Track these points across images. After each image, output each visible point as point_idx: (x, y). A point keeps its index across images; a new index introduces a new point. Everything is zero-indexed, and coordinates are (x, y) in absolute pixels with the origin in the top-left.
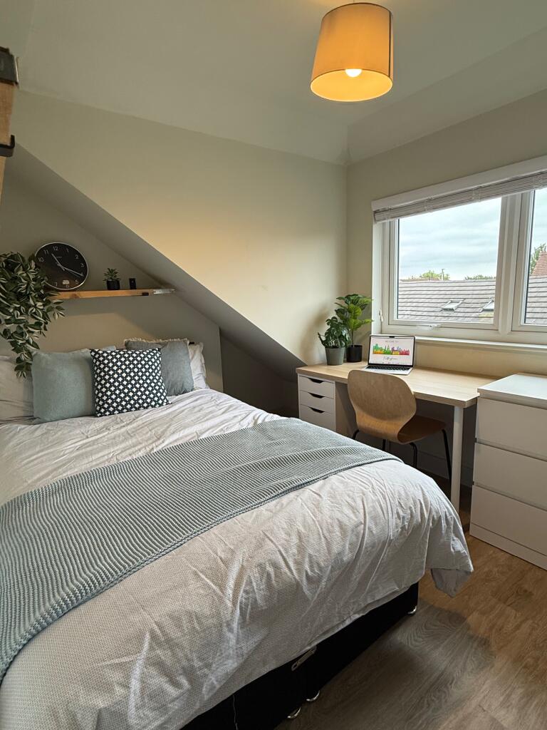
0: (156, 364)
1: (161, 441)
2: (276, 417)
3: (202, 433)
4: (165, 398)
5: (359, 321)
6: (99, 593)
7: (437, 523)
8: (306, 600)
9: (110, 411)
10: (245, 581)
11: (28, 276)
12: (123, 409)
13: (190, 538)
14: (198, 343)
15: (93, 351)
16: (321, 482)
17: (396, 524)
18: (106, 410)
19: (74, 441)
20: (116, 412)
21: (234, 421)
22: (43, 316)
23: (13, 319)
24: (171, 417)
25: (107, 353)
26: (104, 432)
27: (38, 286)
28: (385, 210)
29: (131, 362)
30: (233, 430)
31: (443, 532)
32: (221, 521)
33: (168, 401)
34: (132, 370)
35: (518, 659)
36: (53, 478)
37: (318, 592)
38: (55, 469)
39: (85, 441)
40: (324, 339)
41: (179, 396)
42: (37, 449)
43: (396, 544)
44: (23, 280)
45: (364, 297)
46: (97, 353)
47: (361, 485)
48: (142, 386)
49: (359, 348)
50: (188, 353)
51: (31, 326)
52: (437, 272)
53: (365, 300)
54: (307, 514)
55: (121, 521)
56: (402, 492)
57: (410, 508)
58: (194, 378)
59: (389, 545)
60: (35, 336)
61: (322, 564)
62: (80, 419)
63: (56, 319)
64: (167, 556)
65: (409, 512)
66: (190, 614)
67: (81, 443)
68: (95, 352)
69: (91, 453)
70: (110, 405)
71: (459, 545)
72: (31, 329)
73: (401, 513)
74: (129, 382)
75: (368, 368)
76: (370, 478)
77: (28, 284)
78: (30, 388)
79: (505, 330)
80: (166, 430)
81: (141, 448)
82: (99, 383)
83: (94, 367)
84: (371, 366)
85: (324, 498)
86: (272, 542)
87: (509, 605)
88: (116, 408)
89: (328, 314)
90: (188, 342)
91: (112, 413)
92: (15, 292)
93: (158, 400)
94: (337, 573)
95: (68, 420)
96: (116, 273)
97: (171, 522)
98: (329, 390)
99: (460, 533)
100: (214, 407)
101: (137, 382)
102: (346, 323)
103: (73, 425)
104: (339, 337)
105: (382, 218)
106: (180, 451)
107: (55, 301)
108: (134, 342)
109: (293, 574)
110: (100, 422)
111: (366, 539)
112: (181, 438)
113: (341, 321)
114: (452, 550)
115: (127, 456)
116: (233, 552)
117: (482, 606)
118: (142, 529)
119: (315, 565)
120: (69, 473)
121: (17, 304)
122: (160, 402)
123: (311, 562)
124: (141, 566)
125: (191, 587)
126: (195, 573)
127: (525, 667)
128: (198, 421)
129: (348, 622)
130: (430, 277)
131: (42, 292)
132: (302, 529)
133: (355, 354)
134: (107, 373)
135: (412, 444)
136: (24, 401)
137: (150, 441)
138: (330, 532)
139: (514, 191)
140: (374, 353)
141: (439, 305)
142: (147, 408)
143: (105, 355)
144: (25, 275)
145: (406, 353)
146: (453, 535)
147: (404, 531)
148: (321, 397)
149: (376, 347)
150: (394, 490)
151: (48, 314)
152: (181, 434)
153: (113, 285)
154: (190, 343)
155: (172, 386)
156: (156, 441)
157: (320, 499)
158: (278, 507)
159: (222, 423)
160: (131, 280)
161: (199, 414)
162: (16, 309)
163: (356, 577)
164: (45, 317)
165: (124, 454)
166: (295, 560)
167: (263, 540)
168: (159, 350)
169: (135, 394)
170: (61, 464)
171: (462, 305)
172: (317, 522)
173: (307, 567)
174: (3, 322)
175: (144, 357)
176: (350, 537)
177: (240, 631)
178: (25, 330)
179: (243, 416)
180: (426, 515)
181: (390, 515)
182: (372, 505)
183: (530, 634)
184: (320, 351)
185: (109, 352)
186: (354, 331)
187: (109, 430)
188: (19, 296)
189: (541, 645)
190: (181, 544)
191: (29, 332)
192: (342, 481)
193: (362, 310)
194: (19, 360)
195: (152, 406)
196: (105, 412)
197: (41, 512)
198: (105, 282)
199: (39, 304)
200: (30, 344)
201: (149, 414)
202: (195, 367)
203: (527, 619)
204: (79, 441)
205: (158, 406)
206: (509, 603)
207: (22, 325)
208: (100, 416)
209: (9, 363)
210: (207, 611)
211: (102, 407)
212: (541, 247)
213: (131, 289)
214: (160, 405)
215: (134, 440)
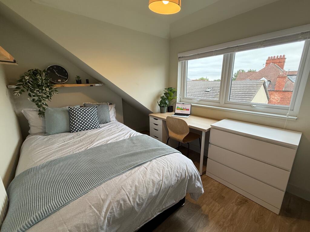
0: (95, 113)
1: (92, 144)
2: (139, 134)
3: (109, 141)
4: (98, 125)
5: (172, 98)
6: (48, 216)
7: (191, 177)
8: (136, 213)
9: (76, 131)
10: (110, 208)
11: (42, 78)
12: (81, 130)
13: (92, 189)
14: (113, 104)
15: (69, 107)
16: (149, 163)
17: (175, 179)
18: (75, 130)
19: (58, 143)
20: (79, 131)
21: (122, 136)
22: (49, 93)
23: (36, 95)
24: (98, 133)
25: (75, 109)
26: (72, 139)
27: (46, 82)
28: (183, 57)
29: (85, 112)
30: (121, 139)
31: (193, 180)
32: (107, 181)
33: (99, 126)
34: (85, 115)
35: (218, 222)
36: (45, 160)
37: (142, 209)
38: (47, 157)
39: (63, 144)
40: (159, 104)
41: (105, 124)
42: (43, 147)
43: (175, 186)
44: (40, 80)
45: (174, 89)
46: (71, 108)
47: (163, 164)
48: (89, 121)
49: (172, 107)
50: (109, 108)
51: (45, 98)
52: (205, 78)
53: (174, 90)
54: (140, 177)
55: (66, 181)
56: (179, 167)
57: (181, 172)
58: (111, 117)
59: (171, 187)
60: (47, 101)
61: (144, 198)
62: (65, 133)
63: (55, 95)
64: (81, 198)
65: (180, 174)
66: (84, 225)
67: (61, 144)
68: (70, 108)
69: (63, 149)
70: (76, 128)
71: (199, 184)
72: (44, 99)
73: (177, 175)
74: (84, 120)
75: (175, 115)
76: (167, 161)
77: (42, 81)
78: (44, 121)
79: (222, 103)
80: (95, 139)
81: (84, 147)
82: (72, 120)
83: (70, 114)
84: (176, 114)
85: (148, 170)
86: (124, 190)
87: (216, 202)
88: (78, 130)
89: (161, 95)
90: (109, 104)
91: (77, 131)
92: (37, 84)
93: (95, 126)
94: (150, 201)
95: (59, 134)
96: (80, 77)
97: (86, 181)
98: (160, 122)
99: (200, 180)
100: (116, 129)
101: (87, 119)
102: (168, 98)
103: (60, 136)
104: (165, 103)
105: (181, 60)
106: (98, 149)
107: (54, 88)
108: (87, 104)
109: (131, 204)
110: (71, 135)
111: (162, 186)
112: (100, 143)
113: (166, 98)
114: (196, 186)
115: (77, 151)
116: (107, 195)
117: (207, 202)
118: (73, 185)
119: (141, 199)
120: (52, 158)
121: (38, 89)
122: (96, 127)
123: (139, 198)
124: (69, 203)
125: (87, 213)
126: (90, 206)
127: (219, 226)
128: (109, 135)
129: (155, 216)
130: (202, 79)
131: (48, 84)
132: (137, 184)
133: (171, 109)
134: (75, 116)
135: (188, 143)
136: (42, 126)
137: (88, 144)
138: (148, 185)
139: (228, 53)
140: (177, 109)
141: (204, 90)
142: (91, 129)
143: (74, 109)
144: (40, 78)
145: (188, 110)
146: (197, 181)
147: (178, 182)
148: (157, 125)
149: (178, 107)
150: (175, 165)
151: (51, 93)
152: (101, 141)
153: (79, 82)
154: (110, 104)
155: (102, 121)
156: (90, 144)
157: (146, 170)
158: (130, 174)
159: (118, 136)
160: (86, 80)
161: (110, 132)
162: (37, 91)
163: (158, 201)
164: (50, 94)
165: (76, 150)
166: (133, 197)
167: (121, 190)
168: (96, 107)
169: (86, 124)
170: (50, 154)
171: (212, 90)
172: (143, 181)
173: (137, 200)
174: (32, 96)
175: (90, 110)
176: (156, 186)
177: (107, 228)
178: (41, 99)
179: (127, 133)
180: (187, 175)
181: (173, 176)
182: (166, 172)
183: (222, 213)
184: (158, 108)
185: (76, 108)
186: (171, 101)
187: (74, 138)
188: (39, 86)
189: (226, 217)
190: (88, 192)
191: (43, 100)
192: (157, 162)
193: (173, 93)
194: (40, 111)
195: (93, 129)
196: (74, 131)
197: (35, 176)
198: (76, 81)
199: (47, 89)
200: (44, 104)
201: (91, 132)
202: (111, 113)
203: (222, 207)
204: (61, 143)
205: (95, 128)
206: (217, 201)
207: (40, 97)
208: (72, 132)
209: (36, 112)
210: (92, 223)
211: (73, 129)
212: (239, 71)
213: (87, 83)
214: (96, 128)
215: (82, 143)
